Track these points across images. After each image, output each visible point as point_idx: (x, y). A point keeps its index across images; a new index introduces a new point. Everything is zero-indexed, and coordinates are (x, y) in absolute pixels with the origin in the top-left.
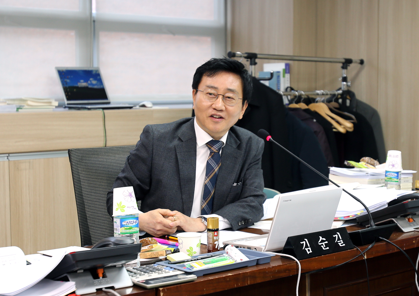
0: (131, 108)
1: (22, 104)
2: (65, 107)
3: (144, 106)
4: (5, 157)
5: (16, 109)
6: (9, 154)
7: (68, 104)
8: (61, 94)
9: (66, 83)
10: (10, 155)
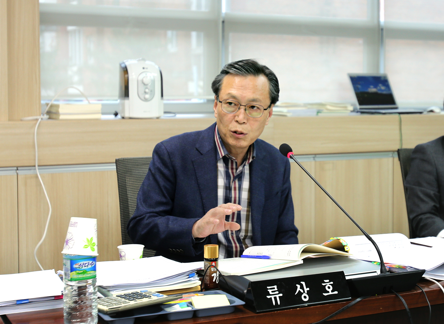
0: (421, 113)
1: (321, 108)
2: (357, 112)
3: (432, 111)
4: (311, 157)
5: (315, 113)
6: (315, 154)
7: (360, 109)
8: (354, 99)
9: (358, 89)
10: (317, 156)
